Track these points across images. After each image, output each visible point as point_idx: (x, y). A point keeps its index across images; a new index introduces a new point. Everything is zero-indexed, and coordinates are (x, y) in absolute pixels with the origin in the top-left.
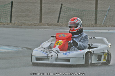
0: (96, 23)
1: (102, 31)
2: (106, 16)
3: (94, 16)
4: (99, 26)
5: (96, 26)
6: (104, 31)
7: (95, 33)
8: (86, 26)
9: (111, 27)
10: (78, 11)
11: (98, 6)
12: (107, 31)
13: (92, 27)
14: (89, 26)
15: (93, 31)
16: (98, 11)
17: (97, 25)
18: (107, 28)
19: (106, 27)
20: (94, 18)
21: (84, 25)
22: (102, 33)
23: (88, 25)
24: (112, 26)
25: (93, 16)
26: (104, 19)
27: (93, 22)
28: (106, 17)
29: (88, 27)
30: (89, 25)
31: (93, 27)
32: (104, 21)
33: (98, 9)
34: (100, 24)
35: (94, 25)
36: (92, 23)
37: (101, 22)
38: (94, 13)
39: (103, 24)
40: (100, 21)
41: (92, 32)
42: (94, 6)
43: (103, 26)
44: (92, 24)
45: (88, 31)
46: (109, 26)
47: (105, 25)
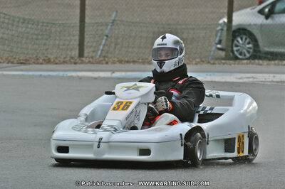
0: (81, 54)
1: (96, 74)
2: (105, 37)
3: (77, 38)
4: (90, 62)
5: (82, 62)
6: (102, 74)
7: (80, 78)
8: (57, 61)
9: (118, 65)
10: (38, 25)
11: (87, 12)
12: (108, 74)
13: (71, 63)
14: (64, 62)
15: (74, 74)
16: (86, 25)
17: (84, 59)
18: (110, 66)
19: (107, 63)
20: (77, 42)
21: (52, 60)
22: (95, 78)
23: (62, 60)
24: (120, 62)
25: (74, 36)
26: (100, 45)
27: (76, 53)
28: (106, 40)
29: (61, 64)
30: (65, 58)
31: (75, 63)
32: (102, 50)
33: (87, 20)
34: (92, 57)
35: (78, 60)
36: (73, 55)
37: (94, 52)
38: (78, 28)
39: (100, 56)
40: (91, 50)
41: (72, 77)
42: (78, 11)
43: (99, 62)
44: (72, 58)
45: (61, 74)
46: (114, 63)
47: (104, 60)
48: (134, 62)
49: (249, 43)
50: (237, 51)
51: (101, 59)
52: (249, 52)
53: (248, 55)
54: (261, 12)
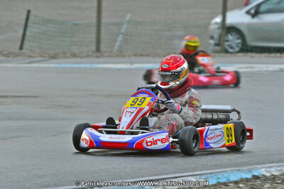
0: (98, 49)
1: (118, 66)
2: (121, 35)
4: (110, 56)
6: (123, 66)
8: (81, 55)
9: (133, 59)
12: (128, 66)
14: (88, 56)
15: (99, 66)
18: (127, 59)
19: (124, 56)
21: (78, 54)
23: (85, 54)
24: (135, 55)
28: (122, 37)
30: (88, 52)
34: (110, 52)
39: (117, 51)
43: (118, 56)
45: (88, 66)
46: (129, 56)
47: (121, 54)
48: (147, 55)
49: (238, 39)
50: (228, 45)
51: (119, 53)
52: (238, 46)
53: (237, 49)
54: (248, 12)
